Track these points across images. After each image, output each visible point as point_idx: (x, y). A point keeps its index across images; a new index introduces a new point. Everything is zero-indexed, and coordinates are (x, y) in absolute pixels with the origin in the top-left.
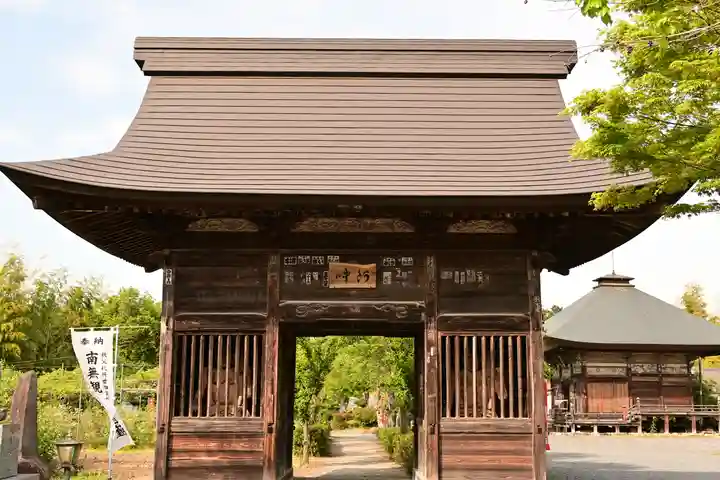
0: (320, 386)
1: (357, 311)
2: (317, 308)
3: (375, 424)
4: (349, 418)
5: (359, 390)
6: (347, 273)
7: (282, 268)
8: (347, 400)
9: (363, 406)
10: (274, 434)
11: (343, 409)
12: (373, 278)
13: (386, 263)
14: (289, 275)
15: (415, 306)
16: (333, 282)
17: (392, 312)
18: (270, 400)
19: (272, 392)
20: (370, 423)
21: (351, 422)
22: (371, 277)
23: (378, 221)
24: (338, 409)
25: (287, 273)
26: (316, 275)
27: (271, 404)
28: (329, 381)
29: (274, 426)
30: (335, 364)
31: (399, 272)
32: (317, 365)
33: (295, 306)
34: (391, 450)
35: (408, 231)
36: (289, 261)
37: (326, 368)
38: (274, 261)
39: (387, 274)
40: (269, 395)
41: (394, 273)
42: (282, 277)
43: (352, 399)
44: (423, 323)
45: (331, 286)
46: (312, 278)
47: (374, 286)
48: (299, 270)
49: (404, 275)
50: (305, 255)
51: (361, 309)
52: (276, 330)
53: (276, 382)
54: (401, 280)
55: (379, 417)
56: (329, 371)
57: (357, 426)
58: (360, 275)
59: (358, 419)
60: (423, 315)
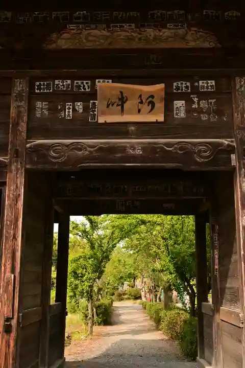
0: (102, 272)
1: (139, 152)
2: (80, 150)
3: (140, 297)
4: (124, 294)
5: (129, 278)
6: (122, 100)
7: (32, 97)
8: (123, 284)
9: (133, 287)
10: (13, 334)
11: (120, 289)
12: (160, 106)
13: (178, 88)
14: (41, 107)
15: (221, 144)
16: (103, 113)
17: (187, 153)
18: (8, 283)
19: (13, 271)
20: (137, 297)
21: (126, 296)
22: (157, 105)
23: (166, 33)
24: (118, 289)
25: (39, 104)
26: (79, 106)
27: (11, 288)
28: (109, 268)
29: (14, 322)
30: (114, 255)
31: (196, 100)
32: (99, 255)
33: (48, 147)
34: (158, 321)
35: (207, 45)
36: (41, 87)
37: (107, 258)
38: (20, 86)
39: (179, 104)
40: (8, 274)
41: (189, 102)
42: (31, 109)
43: (126, 283)
44: (234, 168)
45: (101, 120)
46: (74, 110)
47: (161, 119)
48: (57, 99)
49: (203, 104)
50: (63, 78)
51: (143, 149)
52: (21, 181)
53: (18, 254)
54: (200, 111)
55: (143, 294)
56: (109, 260)
57: (129, 299)
58: (141, 102)
59: (130, 295)
60: (233, 157)
